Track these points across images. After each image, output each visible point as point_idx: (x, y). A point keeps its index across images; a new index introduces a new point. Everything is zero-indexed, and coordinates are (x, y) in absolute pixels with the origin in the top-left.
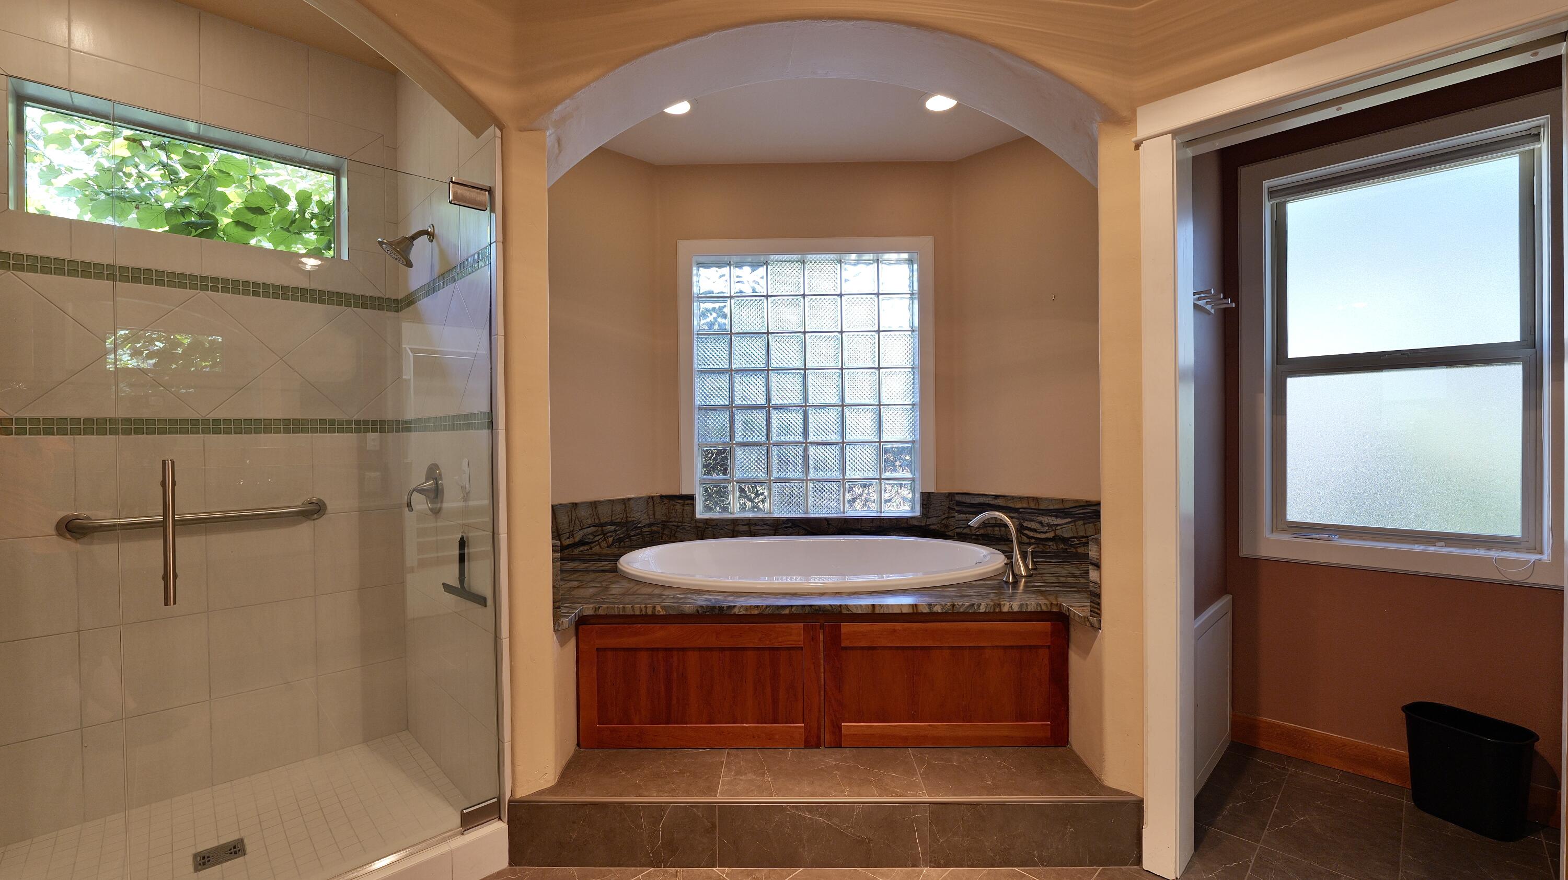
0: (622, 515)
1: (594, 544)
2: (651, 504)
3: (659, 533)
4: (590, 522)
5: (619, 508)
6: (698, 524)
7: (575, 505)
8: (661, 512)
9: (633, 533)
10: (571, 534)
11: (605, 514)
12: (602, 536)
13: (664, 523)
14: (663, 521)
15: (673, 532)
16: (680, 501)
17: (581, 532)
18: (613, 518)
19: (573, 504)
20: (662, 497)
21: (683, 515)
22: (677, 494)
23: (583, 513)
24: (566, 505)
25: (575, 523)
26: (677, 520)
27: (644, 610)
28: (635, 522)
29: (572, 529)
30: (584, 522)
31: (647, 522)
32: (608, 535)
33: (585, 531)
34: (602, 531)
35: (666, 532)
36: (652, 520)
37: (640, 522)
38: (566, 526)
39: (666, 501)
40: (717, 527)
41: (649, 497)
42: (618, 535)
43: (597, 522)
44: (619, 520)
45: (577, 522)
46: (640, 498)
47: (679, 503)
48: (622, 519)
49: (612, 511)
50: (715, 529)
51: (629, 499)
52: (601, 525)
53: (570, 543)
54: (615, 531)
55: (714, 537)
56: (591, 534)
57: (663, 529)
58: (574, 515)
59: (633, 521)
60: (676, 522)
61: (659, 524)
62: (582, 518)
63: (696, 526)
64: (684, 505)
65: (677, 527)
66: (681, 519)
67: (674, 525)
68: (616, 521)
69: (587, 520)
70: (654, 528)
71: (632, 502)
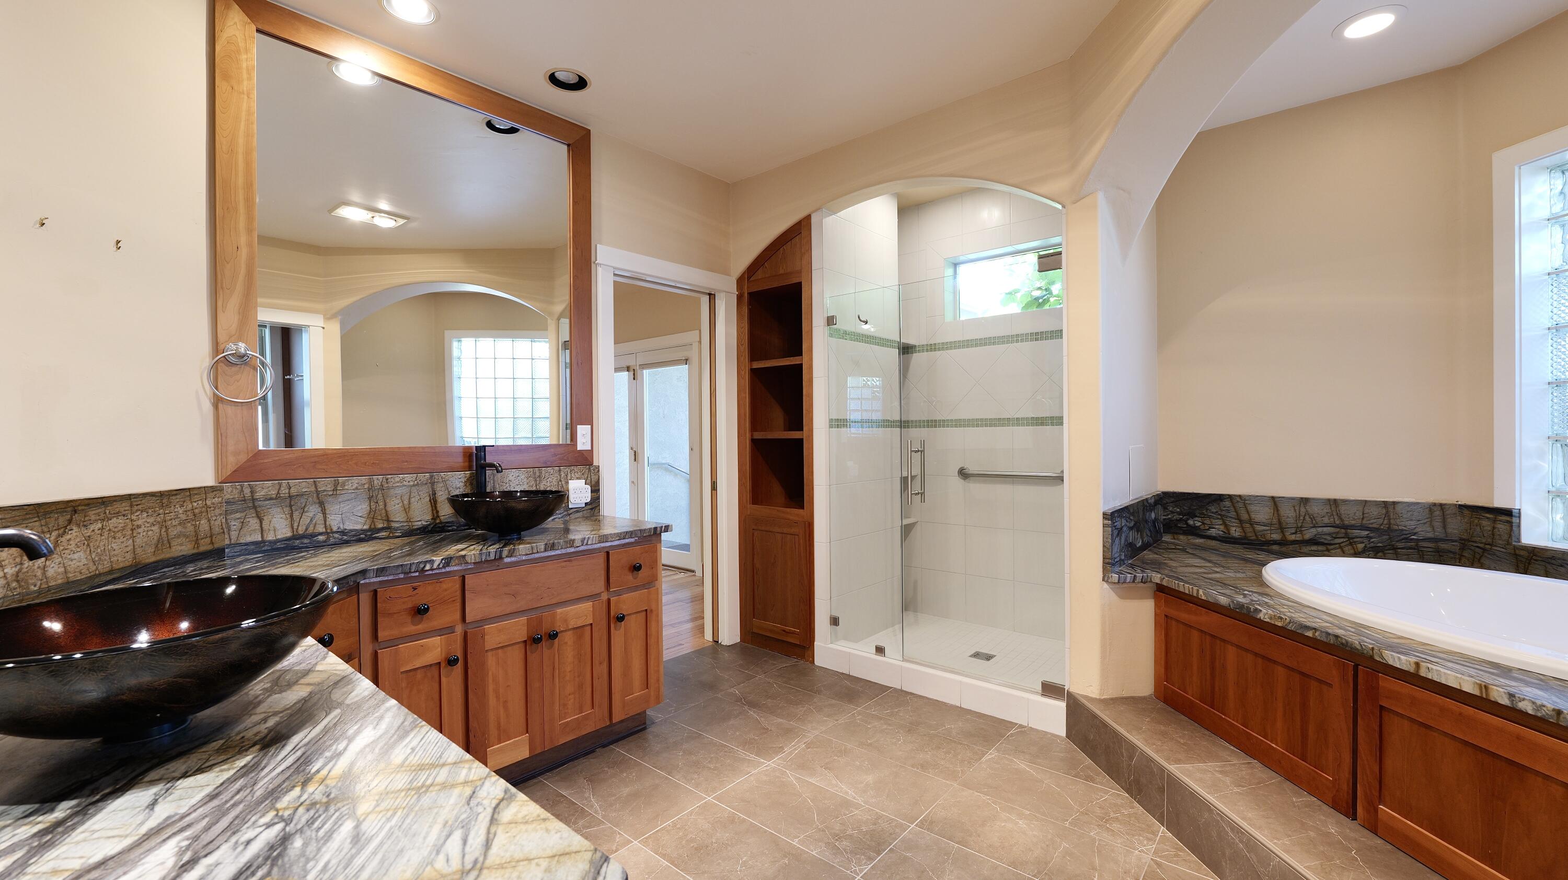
0: (1380, 521)
1: (1332, 547)
2: (1438, 513)
3: (1454, 553)
4: (1326, 520)
5: (1375, 512)
6: (1517, 552)
7: (1305, 501)
8: (1456, 527)
9: (1400, 545)
10: (1299, 530)
11: (1351, 516)
12: (1347, 539)
13: (1463, 542)
14: (1461, 539)
15: (1478, 556)
16: (1488, 515)
17: (1314, 531)
18: (1364, 522)
19: (1302, 498)
20: (1462, 507)
21: (1493, 535)
22: (1490, 505)
23: (1315, 509)
24: (1293, 499)
25: (1304, 519)
26: (1484, 541)
27: (1191, 590)
28: (1407, 532)
29: (1300, 525)
30: (1319, 519)
31: (1430, 535)
32: (1355, 540)
33: (1320, 530)
34: (1346, 533)
35: (1465, 554)
36: (1439, 532)
37: (1415, 534)
38: (1291, 520)
39: (1466, 512)
40: (1553, 561)
41: (1435, 504)
42: (1372, 542)
43: (1337, 522)
44: (1374, 526)
45: (1307, 517)
46: (1418, 503)
47: (1488, 518)
48: (1381, 525)
49: (1363, 514)
50: (1549, 563)
51: (1394, 503)
52: (1346, 527)
53: (1297, 539)
54: (1368, 537)
55: (1547, 575)
56: (1329, 534)
57: (1463, 549)
58: (1303, 510)
59: (1402, 530)
60: (1481, 543)
61: (1455, 541)
62: (1315, 515)
63: (1515, 554)
64: (1495, 521)
65: (1484, 550)
66: (1490, 540)
67: (1477, 547)
68: (1370, 526)
69: (1323, 519)
70: (1443, 546)
71: (1398, 508)
